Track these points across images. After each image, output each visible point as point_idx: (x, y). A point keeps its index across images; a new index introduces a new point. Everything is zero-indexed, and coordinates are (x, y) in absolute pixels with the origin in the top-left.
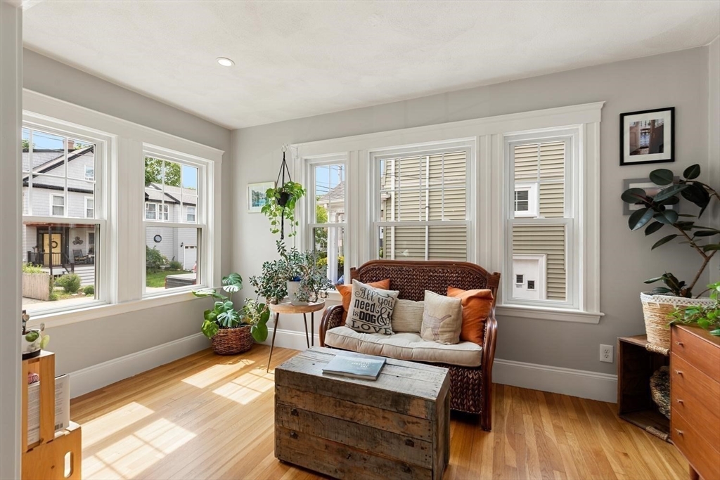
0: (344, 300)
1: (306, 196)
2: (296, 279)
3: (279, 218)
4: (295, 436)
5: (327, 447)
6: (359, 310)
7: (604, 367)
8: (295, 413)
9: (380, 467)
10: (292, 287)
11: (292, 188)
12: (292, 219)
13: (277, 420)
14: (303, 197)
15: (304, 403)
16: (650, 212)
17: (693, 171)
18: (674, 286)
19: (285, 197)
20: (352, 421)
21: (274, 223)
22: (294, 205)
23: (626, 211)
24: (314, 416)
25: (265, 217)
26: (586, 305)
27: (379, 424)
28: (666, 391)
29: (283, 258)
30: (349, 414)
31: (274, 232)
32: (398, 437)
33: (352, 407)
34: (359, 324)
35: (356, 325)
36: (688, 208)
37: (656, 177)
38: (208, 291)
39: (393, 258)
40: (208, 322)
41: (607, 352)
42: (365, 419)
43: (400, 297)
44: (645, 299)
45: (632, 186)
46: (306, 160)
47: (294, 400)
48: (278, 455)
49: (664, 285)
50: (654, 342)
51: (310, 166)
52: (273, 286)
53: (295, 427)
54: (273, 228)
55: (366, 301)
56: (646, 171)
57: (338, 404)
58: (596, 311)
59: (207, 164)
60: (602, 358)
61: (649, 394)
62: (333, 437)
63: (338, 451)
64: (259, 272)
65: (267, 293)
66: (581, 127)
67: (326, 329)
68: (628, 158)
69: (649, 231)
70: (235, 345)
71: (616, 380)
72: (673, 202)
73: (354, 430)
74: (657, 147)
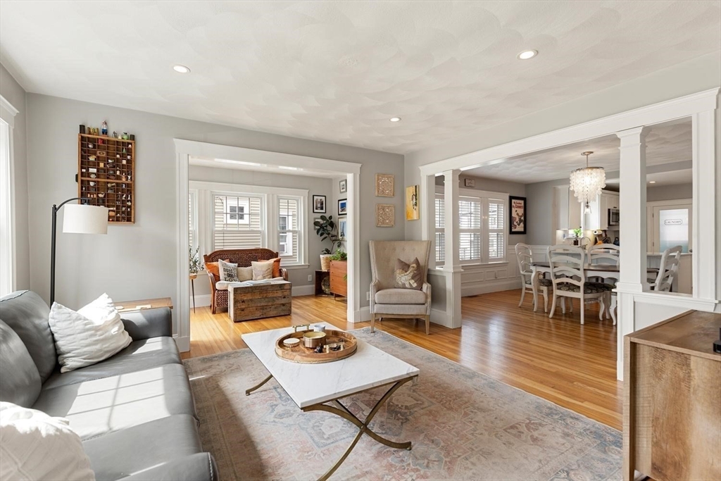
4: (243, 310)
5: (256, 309)
7: (310, 283)
8: (243, 302)
9: (276, 308)
15: (247, 297)
16: (322, 229)
17: (331, 217)
18: (328, 252)
20: (266, 297)
23: (315, 229)
24: (251, 300)
26: (304, 262)
27: (275, 295)
28: (327, 286)
30: (265, 295)
32: (281, 297)
34: (228, 279)
36: (329, 228)
37: (322, 218)
41: (311, 277)
43: (238, 266)
44: (321, 256)
45: (317, 220)
47: (243, 297)
48: (234, 320)
49: (325, 252)
50: (324, 269)
56: (320, 216)
57: (261, 293)
58: (307, 264)
60: (309, 280)
61: (321, 287)
62: (258, 305)
63: (261, 309)
66: (302, 197)
69: (321, 235)
71: (314, 286)
72: (326, 226)
73: (267, 300)
74: (322, 208)
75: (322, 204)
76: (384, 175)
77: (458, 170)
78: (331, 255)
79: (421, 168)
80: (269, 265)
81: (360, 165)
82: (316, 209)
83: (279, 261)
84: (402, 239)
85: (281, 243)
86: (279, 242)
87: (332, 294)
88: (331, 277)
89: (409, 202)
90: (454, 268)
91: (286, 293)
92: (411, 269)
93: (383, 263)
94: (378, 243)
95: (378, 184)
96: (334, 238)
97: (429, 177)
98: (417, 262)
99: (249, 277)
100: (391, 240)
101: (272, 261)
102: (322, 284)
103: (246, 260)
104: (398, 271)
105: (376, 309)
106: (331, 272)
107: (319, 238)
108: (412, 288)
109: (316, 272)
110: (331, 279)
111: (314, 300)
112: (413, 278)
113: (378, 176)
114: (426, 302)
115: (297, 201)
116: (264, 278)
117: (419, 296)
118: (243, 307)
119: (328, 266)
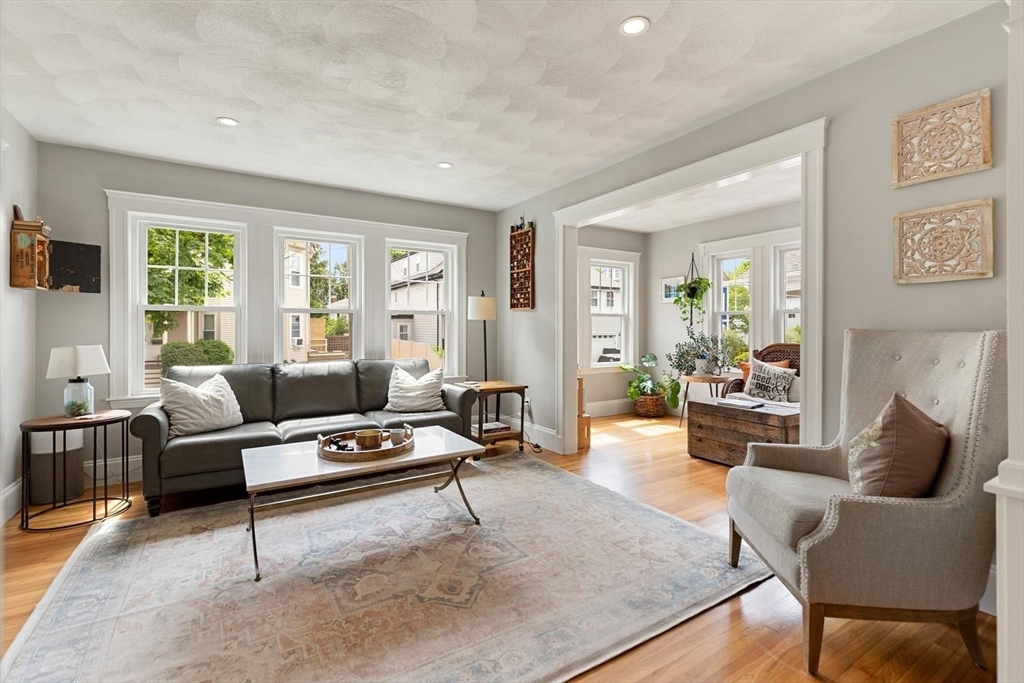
0: (744, 375)
1: (713, 288)
2: (703, 357)
3: (689, 308)
4: (700, 440)
5: (720, 446)
6: (755, 381)
8: (700, 426)
10: (699, 363)
11: (700, 283)
12: (699, 308)
13: (689, 431)
14: (710, 290)
15: (706, 421)
19: (694, 291)
20: (735, 430)
21: (684, 312)
22: (701, 297)
24: (711, 428)
25: (677, 307)
29: (692, 341)
31: (685, 320)
33: (735, 423)
35: (752, 393)
38: (630, 367)
39: (783, 342)
40: (632, 390)
42: (743, 428)
46: (713, 256)
47: (700, 419)
48: (689, 452)
51: (717, 261)
52: (684, 361)
53: (700, 435)
54: (684, 316)
55: (762, 375)
57: (727, 421)
59: (628, 266)
62: (723, 440)
63: (727, 448)
64: (674, 351)
65: (679, 367)
67: (726, 393)
70: (652, 410)
73: (736, 436)
81: (823, 123)
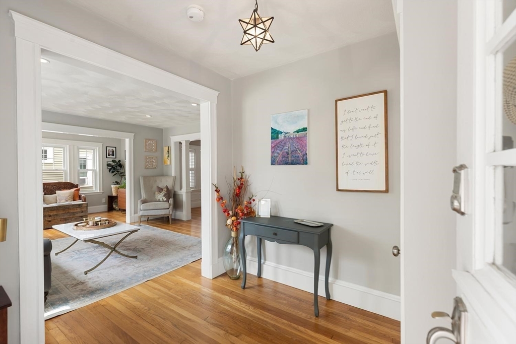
4: (50, 222)
5: (61, 220)
7: (104, 204)
8: (50, 216)
9: (75, 219)
15: (53, 213)
16: (113, 169)
17: (119, 161)
18: (117, 183)
20: (68, 212)
23: (108, 168)
24: (56, 215)
26: (100, 190)
27: (75, 211)
28: (117, 205)
30: (67, 211)
32: (79, 212)
36: (119, 168)
37: (113, 161)
41: (105, 200)
43: (44, 194)
44: (112, 186)
45: (109, 163)
47: (49, 213)
49: (115, 183)
50: (114, 194)
56: (111, 160)
58: (102, 191)
60: (103, 202)
61: (113, 206)
62: (62, 218)
63: (64, 220)
66: (98, 148)
68: (108, 157)
69: (112, 173)
71: (107, 205)
72: (116, 167)
73: (68, 214)
74: (113, 155)
75: (113, 152)
76: (149, 140)
77: (189, 141)
78: (119, 185)
79: (171, 137)
80: (71, 192)
81: (134, 134)
82: (109, 155)
83: (79, 190)
84: (162, 175)
85: (81, 178)
86: (79, 177)
87: (120, 209)
88: (119, 199)
89: (166, 155)
90: (186, 190)
91: (83, 209)
92: (163, 191)
93: (148, 188)
94: (145, 177)
95: (146, 145)
96: (122, 174)
97: (175, 143)
98: (167, 187)
99: (54, 201)
100: (153, 176)
101: (73, 190)
102: (113, 204)
103: (52, 190)
104: (156, 193)
105: (141, 213)
106: (119, 196)
107: (111, 174)
108: (164, 201)
109: (108, 196)
110: (119, 200)
111: (107, 214)
112: (164, 196)
113: (146, 140)
114: (169, 207)
115: (94, 150)
116: (67, 201)
117: (166, 205)
118: (50, 219)
119: (117, 192)
